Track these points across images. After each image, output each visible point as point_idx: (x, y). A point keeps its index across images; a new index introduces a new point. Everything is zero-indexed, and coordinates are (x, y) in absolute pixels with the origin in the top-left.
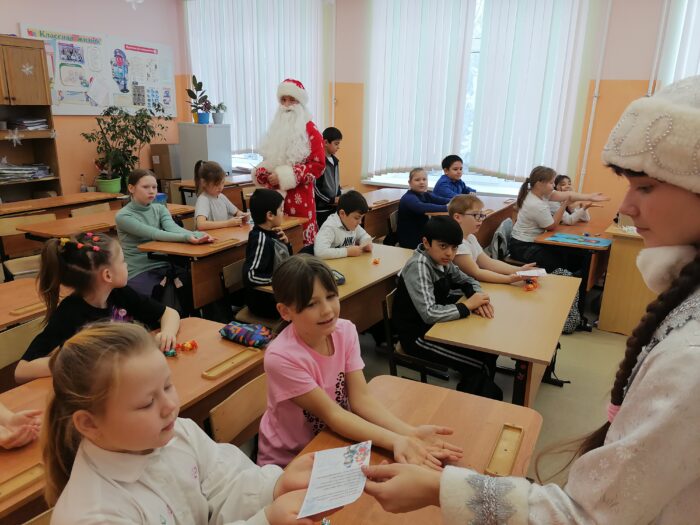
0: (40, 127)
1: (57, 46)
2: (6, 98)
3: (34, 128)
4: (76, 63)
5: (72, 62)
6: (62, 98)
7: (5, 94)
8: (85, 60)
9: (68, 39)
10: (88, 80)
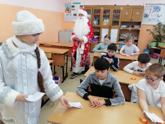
0: (138, 27)
1: (153, 7)
2: (130, 20)
3: (136, 27)
4: (158, 11)
5: (156, 11)
6: (150, 20)
7: (130, 19)
8: (161, 10)
9: (157, 5)
10: (160, 15)
